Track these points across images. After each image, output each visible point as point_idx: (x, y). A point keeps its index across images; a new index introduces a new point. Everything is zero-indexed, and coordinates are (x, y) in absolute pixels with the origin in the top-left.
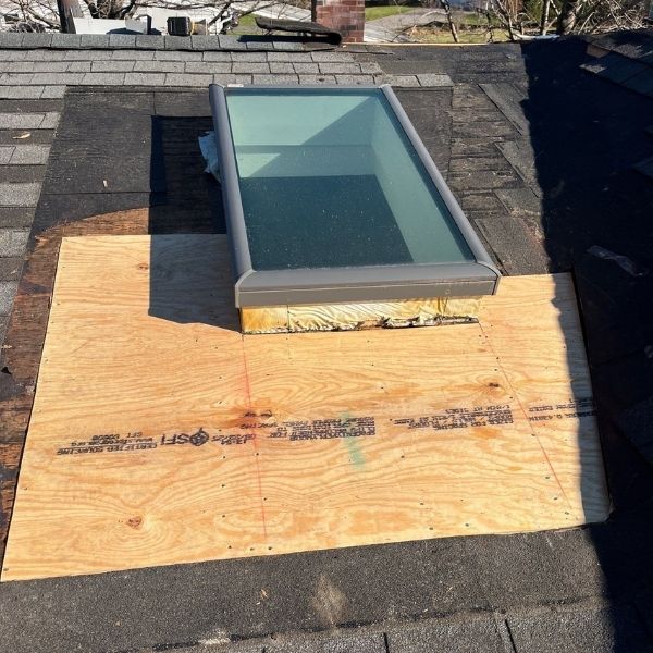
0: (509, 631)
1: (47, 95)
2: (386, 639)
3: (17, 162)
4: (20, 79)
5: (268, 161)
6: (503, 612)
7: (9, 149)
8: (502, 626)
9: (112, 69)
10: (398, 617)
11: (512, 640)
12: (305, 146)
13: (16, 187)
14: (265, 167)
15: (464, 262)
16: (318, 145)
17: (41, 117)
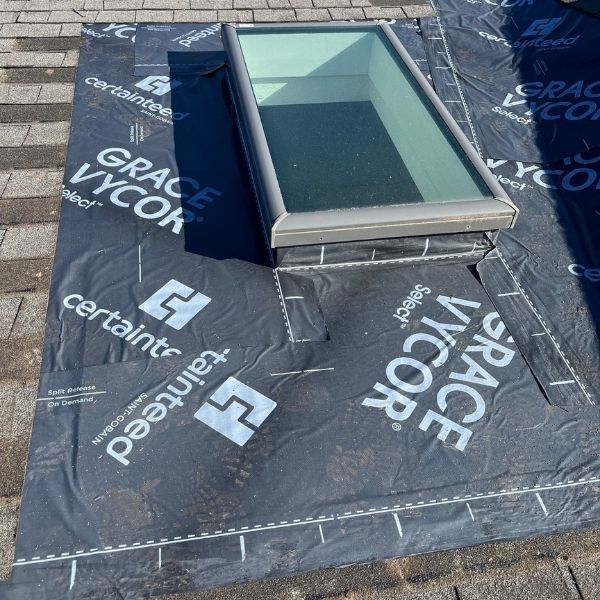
0: (574, 579)
1: (65, 33)
2: (457, 592)
3: (44, 102)
4: (39, 17)
5: (275, 91)
6: (565, 558)
7: (35, 88)
8: (566, 574)
9: (122, 7)
10: (466, 568)
11: (578, 588)
12: (309, 77)
13: (47, 126)
14: (272, 95)
15: (482, 198)
16: (322, 76)
17: (62, 55)
